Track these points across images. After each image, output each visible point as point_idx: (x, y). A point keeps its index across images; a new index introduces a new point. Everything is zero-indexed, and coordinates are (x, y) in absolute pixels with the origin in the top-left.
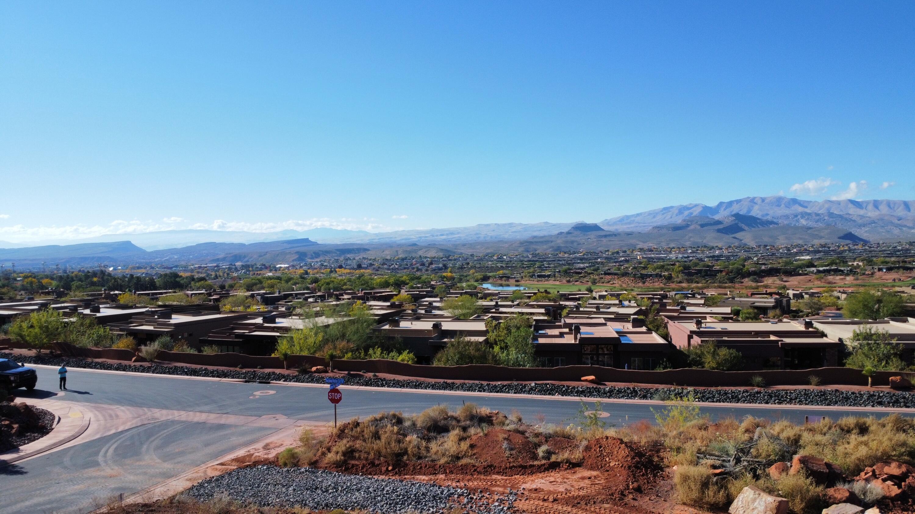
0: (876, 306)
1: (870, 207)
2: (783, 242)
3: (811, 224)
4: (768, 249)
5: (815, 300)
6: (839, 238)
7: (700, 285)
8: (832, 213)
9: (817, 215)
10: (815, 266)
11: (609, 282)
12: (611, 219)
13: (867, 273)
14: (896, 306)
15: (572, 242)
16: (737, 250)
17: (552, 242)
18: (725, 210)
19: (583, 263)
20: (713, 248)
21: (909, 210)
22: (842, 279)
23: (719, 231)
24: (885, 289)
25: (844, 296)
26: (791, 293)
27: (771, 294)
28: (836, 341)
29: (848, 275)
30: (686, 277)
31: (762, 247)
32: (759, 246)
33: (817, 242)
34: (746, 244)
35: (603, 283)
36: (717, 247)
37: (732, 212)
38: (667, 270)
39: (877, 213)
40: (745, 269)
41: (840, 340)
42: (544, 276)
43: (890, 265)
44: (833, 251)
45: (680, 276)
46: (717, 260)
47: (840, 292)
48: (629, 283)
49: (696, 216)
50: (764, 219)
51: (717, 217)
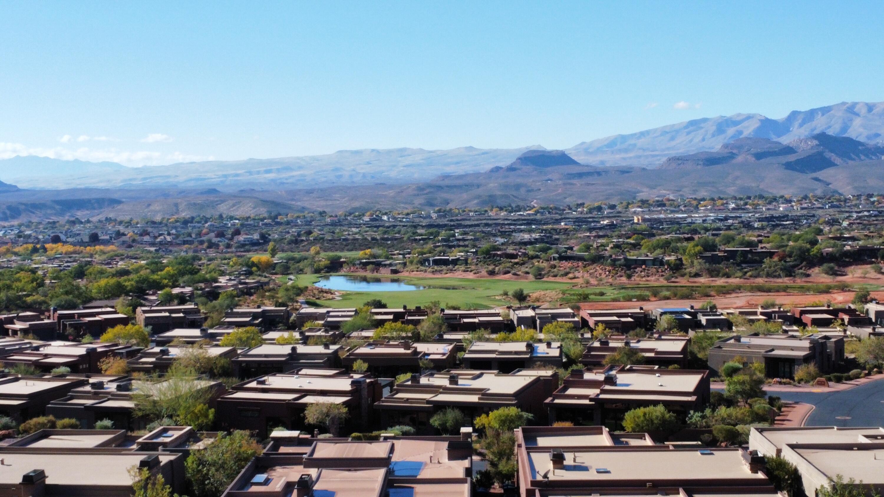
4: (873, 203)
7: (731, 281)
11: (566, 274)
12: (592, 143)
15: (518, 187)
16: (817, 205)
17: (478, 186)
18: (801, 126)
19: (530, 231)
20: (775, 199)
30: (708, 265)
31: (863, 198)
32: (859, 197)
34: (835, 192)
35: (556, 276)
36: (782, 197)
37: (813, 130)
38: (676, 251)
40: (816, 250)
42: (446, 262)
48: (603, 276)
49: (747, 138)
50: (872, 143)
51: (786, 140)
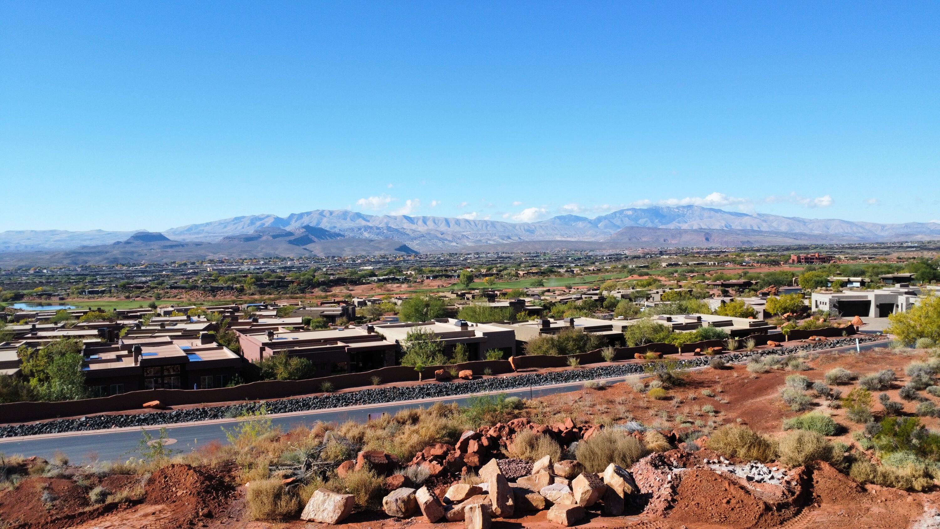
0: (425, 310)
1: (420, 222)
2: (348, 253)
3: (373, 237)
4: (336, 260)
5: (377, 306)
6: (396, 250)
7: (272, 296)
8: (390, 227)
9: (378, 228)
10: (376, 276)
11: (176, 296)
12: (177, 229)
13: (418, 280)
14: (440, 309)
15: (132, 253)
16: (307, 261)
17: (106, 253)
18: (296, 221)
19: (145, 276)
20: (285, 259)
21: (449, 227)
22: (398, 287)
23: (290, 242)
24: (431, 295)
25: (400, 302)
26: (356, 301)
27: (338, 303)
28: (394, 342)
29: (403, 283)
30: (258, 289)
31: (330, 258)
32: (328, 257)
33: (377, 253)
34: (315, 256)
35: (169, 298)
36: (288, 258)
37: (302, 224)
38: (239, 282)
39: (425, 228)
40: (315, 279)
41: (397, 341)
42: (97, 292)
43: (435, 273)
44: (391, 261)
45: (252, 287)
46: (289, 271)
47: (396, 298)
48: (198, 296)
49: (268, 227)
50: (333, 231)
51: (288, 229)
